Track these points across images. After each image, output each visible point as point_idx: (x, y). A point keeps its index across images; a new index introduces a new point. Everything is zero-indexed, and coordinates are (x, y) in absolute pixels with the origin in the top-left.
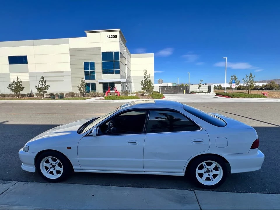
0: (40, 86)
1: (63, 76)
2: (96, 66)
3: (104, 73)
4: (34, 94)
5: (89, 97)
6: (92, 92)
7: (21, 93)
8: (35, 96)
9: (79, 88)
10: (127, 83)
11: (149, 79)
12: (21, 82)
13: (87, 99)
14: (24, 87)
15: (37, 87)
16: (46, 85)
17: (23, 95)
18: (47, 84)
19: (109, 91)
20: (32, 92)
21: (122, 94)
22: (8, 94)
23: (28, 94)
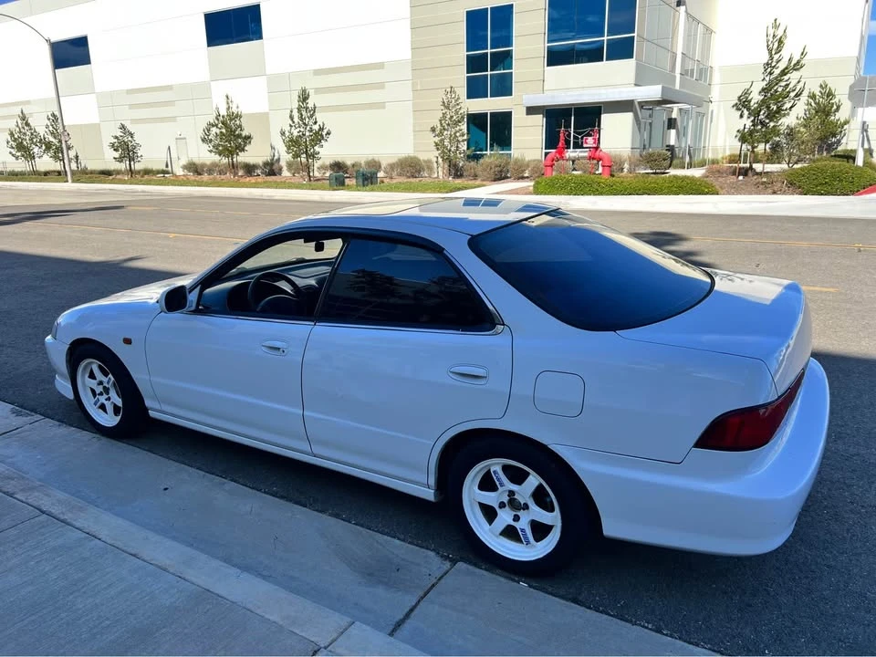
0: (295, 133)
1: (381, 86)
2: (518, 25)
3: (556, 58)
4: (283, 163)
5: (478, 182)
6: (491, 155)
7: (242, 158)
8: (286, 173)
9: (437, 139)
10: (676, 107)
11: (793, 77)
12: (238, 116)
13: (466, 188)
14: (248, 138)
15: (287, 134)
16: (316, 127)
17: (250, 169)
18: (320, 123)
19: (561, 153)
20: (276, 158)
21: (634, 165)
22: (208, 163)
23: (266, 164)
